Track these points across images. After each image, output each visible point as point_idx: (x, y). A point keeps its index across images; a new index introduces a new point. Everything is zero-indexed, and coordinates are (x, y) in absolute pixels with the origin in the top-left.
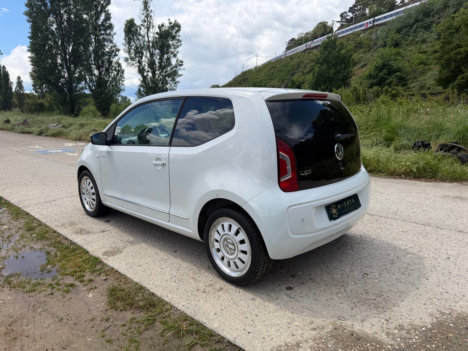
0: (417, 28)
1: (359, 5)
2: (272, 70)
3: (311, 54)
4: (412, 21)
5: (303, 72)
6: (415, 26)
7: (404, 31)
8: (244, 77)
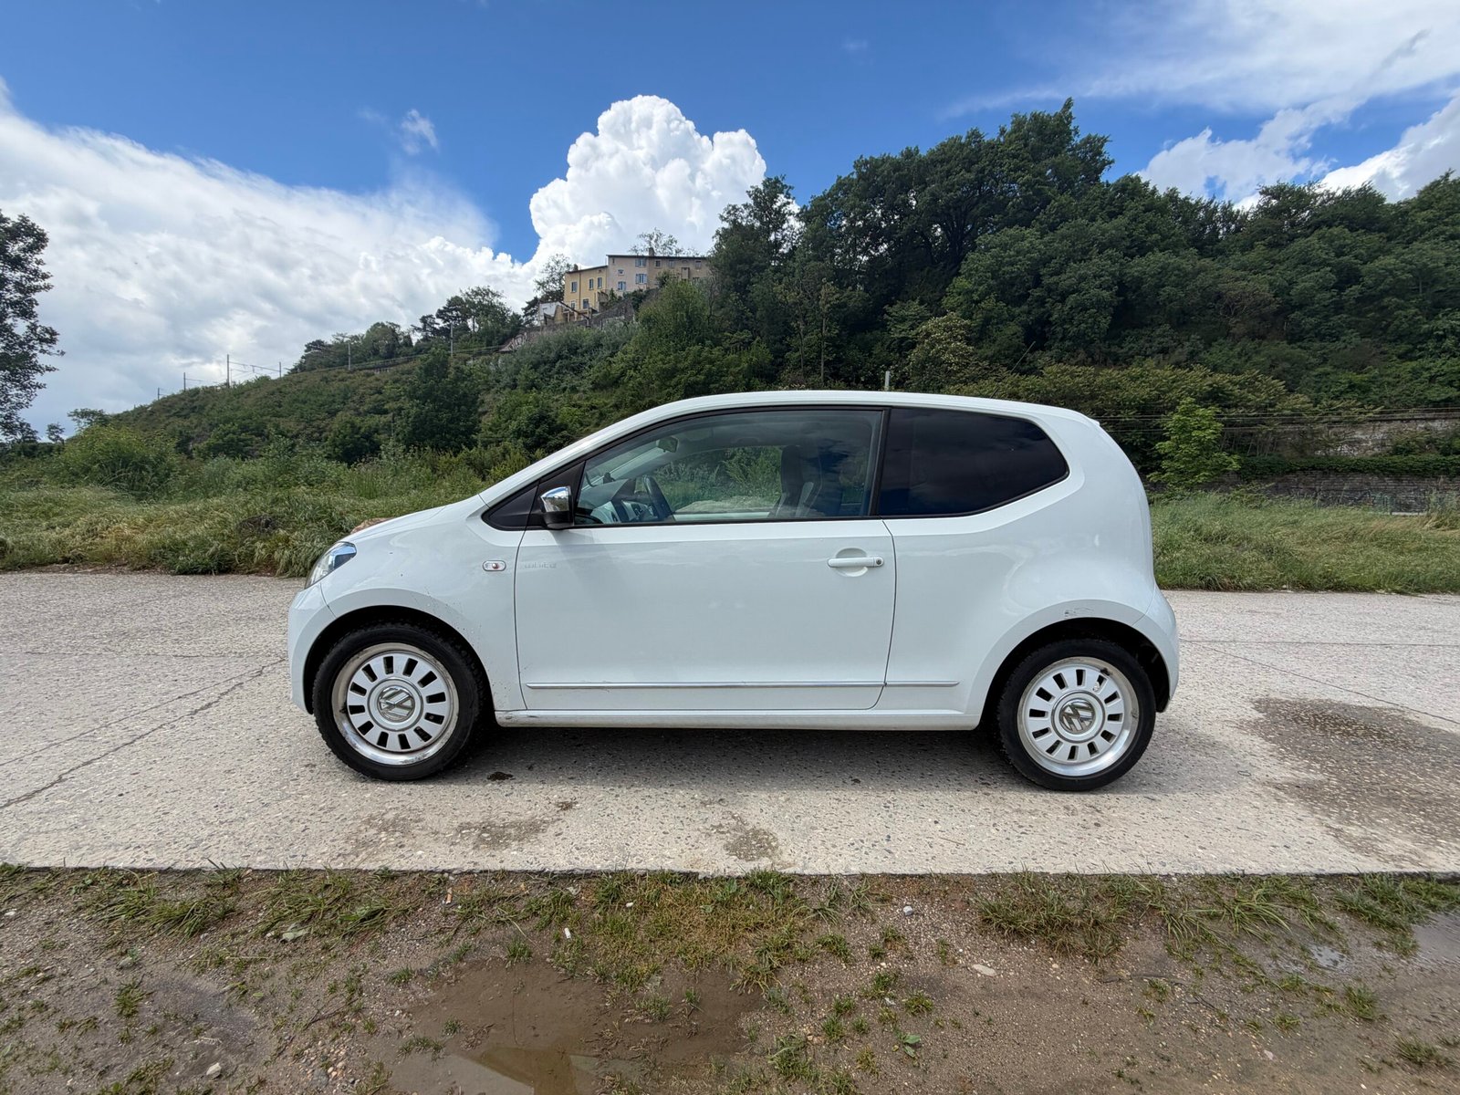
0: (561, 367)
1: (456, 310)
2: (277, 397)
3: (372, 378)
4: (552, 355)
5: (356, 410)
6: (558, 364)
7: (542, 369)
8: (193, 401)
